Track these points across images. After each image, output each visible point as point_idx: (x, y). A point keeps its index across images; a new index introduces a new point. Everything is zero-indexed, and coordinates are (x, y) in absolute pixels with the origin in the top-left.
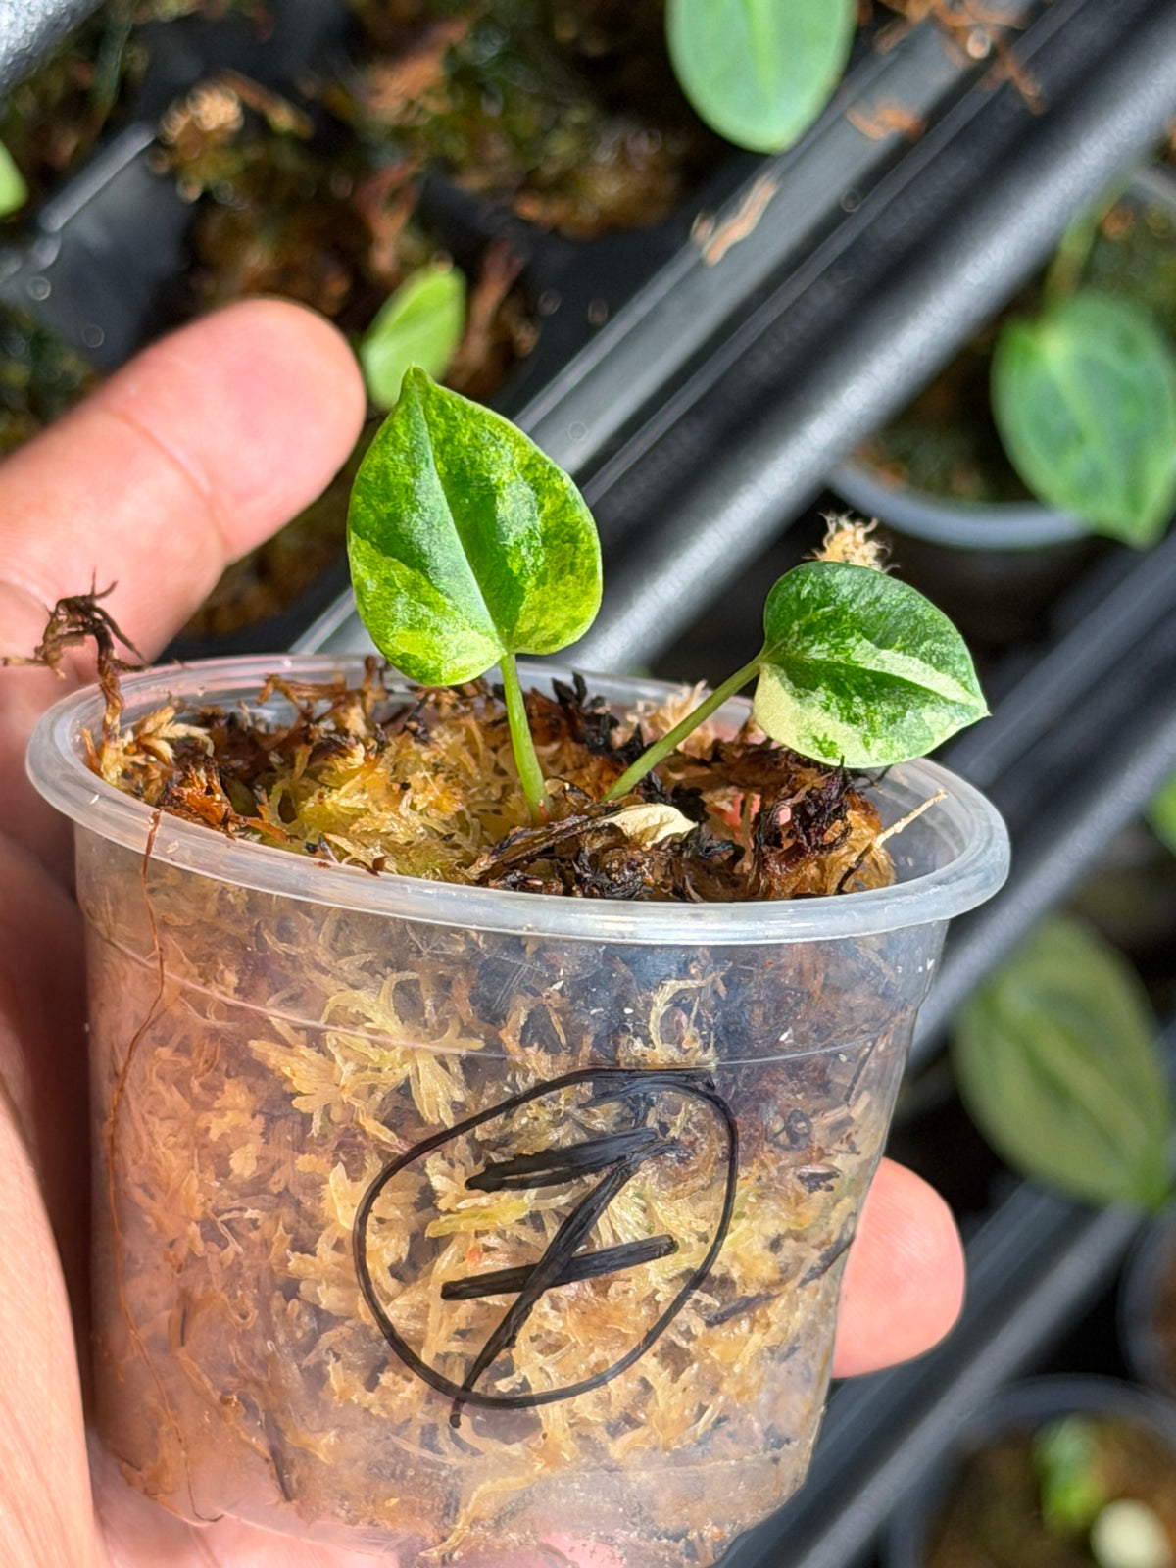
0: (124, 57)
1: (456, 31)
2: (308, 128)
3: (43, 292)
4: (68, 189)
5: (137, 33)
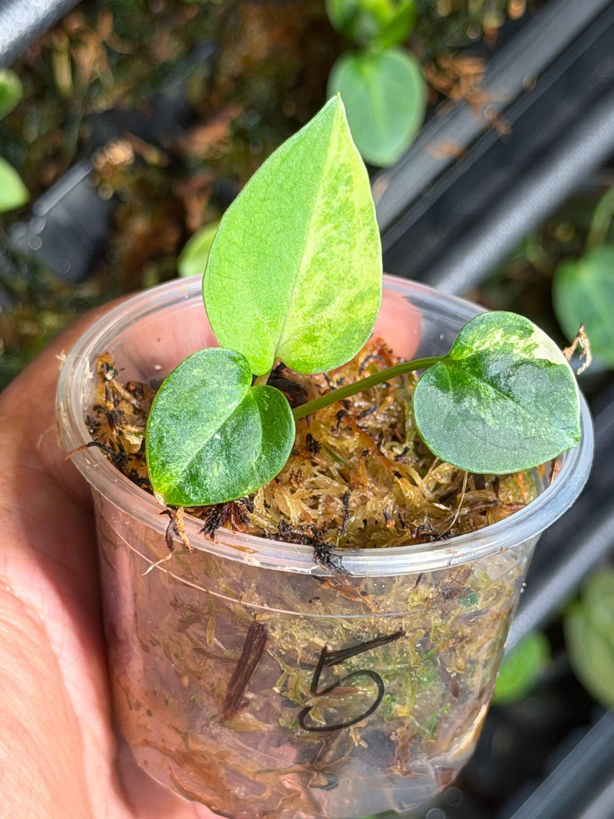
0: (79, 131)
1: (235, 112)
2: (166, 162)
3: (38, 245)
4: (47, 193)
5: (85, 119)
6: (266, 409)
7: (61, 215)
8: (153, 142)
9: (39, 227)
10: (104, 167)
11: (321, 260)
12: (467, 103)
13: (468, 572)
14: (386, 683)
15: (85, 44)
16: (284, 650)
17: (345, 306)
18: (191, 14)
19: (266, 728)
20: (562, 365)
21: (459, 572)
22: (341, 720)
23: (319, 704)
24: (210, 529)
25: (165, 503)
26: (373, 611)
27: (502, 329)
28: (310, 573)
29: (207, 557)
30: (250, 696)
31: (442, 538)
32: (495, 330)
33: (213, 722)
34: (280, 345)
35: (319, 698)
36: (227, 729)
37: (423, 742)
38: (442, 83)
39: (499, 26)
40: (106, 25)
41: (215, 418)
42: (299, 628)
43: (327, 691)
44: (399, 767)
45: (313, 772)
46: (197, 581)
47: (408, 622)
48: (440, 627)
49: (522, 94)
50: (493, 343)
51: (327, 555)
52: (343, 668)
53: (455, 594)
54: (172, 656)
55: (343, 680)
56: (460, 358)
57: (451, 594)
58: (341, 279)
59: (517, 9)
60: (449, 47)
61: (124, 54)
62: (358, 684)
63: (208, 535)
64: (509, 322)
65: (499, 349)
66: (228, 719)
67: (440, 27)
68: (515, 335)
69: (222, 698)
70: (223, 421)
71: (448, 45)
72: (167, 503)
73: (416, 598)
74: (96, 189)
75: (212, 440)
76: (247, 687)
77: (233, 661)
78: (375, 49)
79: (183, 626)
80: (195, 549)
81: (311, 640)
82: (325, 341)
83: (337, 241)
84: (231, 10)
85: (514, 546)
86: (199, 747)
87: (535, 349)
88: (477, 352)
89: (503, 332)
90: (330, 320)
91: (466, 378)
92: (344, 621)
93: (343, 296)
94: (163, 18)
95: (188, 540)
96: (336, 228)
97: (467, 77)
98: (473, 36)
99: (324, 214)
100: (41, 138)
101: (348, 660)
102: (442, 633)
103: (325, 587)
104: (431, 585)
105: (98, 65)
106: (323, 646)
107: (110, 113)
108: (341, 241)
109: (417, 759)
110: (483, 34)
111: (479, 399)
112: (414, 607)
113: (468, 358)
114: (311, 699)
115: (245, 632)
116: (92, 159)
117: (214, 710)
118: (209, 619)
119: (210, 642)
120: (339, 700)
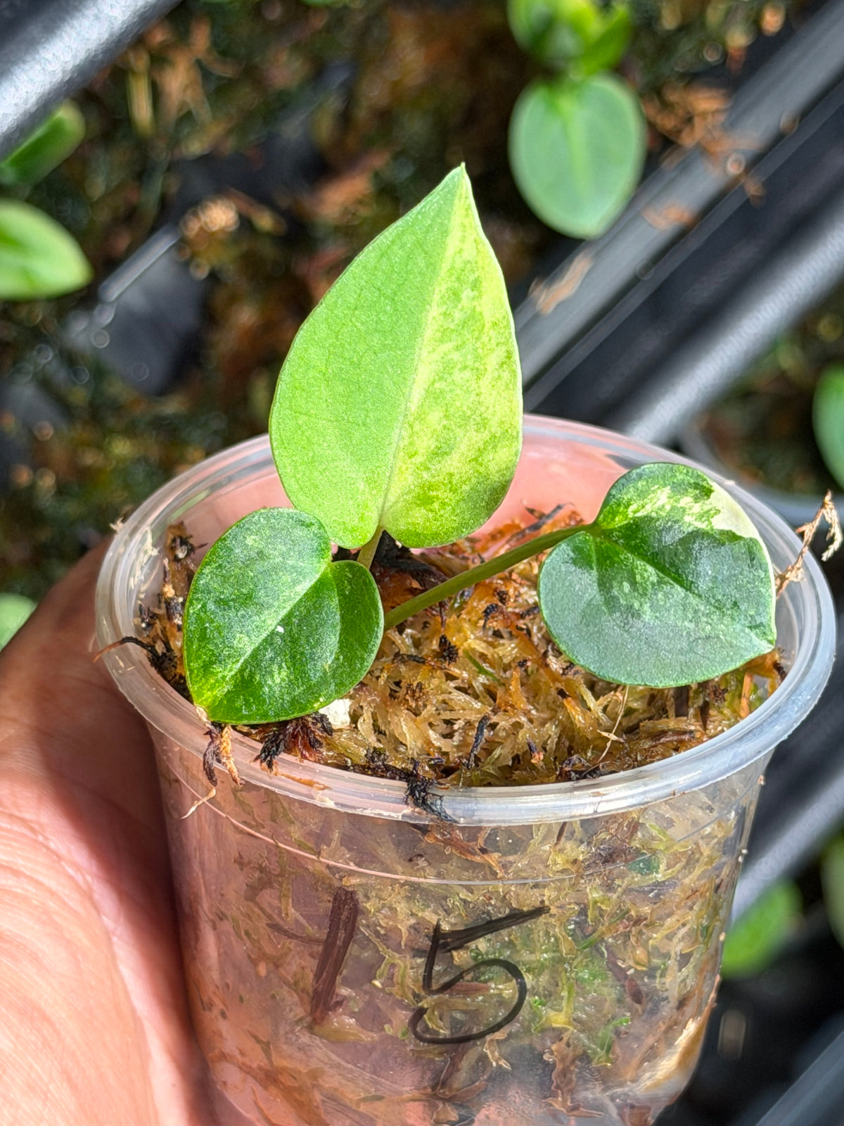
0: (163, 184)
1: (379, 161)
2: (283, 228)
3: (104, 342)
4: (118, 271)
5: (172, 167)
6: (347, 593)
7: (137, 300)
8: (265, 200)
9: (106, 316)
10: (197, 234)
11: (438, 391)
12: (703, 151)
13: (635, 826)
14: (529, 979)
15: (172, 64)
16: (382, 927)
17: (472, 455)
18: (319, 22)
19: (368, 1037)
20: (751, 539)
21: (621, 825)
22: (470, 1029)
23: (438, 1005)
24: (267, 756)
25: (208, 719)
26: (498, 877)
27: (669, 487)
28: (400, 819)
29: (270, 797)
30: (344, 991)
31: (588, 776)
32: (659, 488)
33: (299, 1028)
34: (385, 509)
35: (436, 997)
36: (318, 1038)
37: (594, 1064)
38: (668, 123)
39: (749, 43)
40: (201, 38)
41: (276, 604)
42: (399, 897)
43: (446, 987)
44: (560, 1099)
45: (437, 1102)
46: (262, 830)
47: (554, 894)
48: (602, 903)
49: (779, 139)
50: (656, 506)
51: (423, 794)
52: (465, 955)
53: (617, 856)
54: (243, 933)
55: (468, 971)
56: (611, 526)
57: (611, 855)
58: (466, 419)
59: (772, 21)
60: (677, 72)
61: (224, 78)
62: (490, 979)
63: (265, 764)
64: (679, 478)
65: (664, 514)
66: (319, 1024)
67: (666, 45)
68: (687, 496)
69: (308, 994)
70: (289, 608)
71: (676, 69)
72: (212, 720)
73: (559, 860)
74: (186, 265)
75: (273, 634)
76: (339, 979)
77: (318, 941)
78: (575, 75)
79: (253, 892)
80: (246, 782)
81: (420, 915)
82: (443, 504)
83: (459, 366)
84: (374, 17)
85: (693, 789)
86: (285, 1063)
87: (715, 517)
88: (634, 519)
89: (670, 492)
90: (451, 475)
91: (617, 554)
92: (460, 888)
93: (468, 441)
94: (281, 29)
95: (235, 770)
96: (457, 348)
97: (704, 115)
98: (711, 57)
99: (442, 329)
100: (110, 193)
101: (472, 945)
102: (606, 911)
103: (429, 840)
104: (582, 842)
105: (189, 92)
106: (435, 923)
107: (207, 160)
108: (465, 368)
109: (587, 1089)
110: (725, 54)
111: (633, 583)
112: (557, 872)
113: (621, 527)
114: (426, 998)
115: (329, 901)
116: (181, 224)
117: (300, 1012)
118: (283, 882)
119: (287, 914)
120: (464, 1001)
